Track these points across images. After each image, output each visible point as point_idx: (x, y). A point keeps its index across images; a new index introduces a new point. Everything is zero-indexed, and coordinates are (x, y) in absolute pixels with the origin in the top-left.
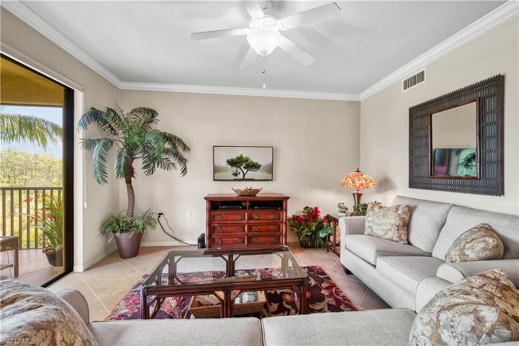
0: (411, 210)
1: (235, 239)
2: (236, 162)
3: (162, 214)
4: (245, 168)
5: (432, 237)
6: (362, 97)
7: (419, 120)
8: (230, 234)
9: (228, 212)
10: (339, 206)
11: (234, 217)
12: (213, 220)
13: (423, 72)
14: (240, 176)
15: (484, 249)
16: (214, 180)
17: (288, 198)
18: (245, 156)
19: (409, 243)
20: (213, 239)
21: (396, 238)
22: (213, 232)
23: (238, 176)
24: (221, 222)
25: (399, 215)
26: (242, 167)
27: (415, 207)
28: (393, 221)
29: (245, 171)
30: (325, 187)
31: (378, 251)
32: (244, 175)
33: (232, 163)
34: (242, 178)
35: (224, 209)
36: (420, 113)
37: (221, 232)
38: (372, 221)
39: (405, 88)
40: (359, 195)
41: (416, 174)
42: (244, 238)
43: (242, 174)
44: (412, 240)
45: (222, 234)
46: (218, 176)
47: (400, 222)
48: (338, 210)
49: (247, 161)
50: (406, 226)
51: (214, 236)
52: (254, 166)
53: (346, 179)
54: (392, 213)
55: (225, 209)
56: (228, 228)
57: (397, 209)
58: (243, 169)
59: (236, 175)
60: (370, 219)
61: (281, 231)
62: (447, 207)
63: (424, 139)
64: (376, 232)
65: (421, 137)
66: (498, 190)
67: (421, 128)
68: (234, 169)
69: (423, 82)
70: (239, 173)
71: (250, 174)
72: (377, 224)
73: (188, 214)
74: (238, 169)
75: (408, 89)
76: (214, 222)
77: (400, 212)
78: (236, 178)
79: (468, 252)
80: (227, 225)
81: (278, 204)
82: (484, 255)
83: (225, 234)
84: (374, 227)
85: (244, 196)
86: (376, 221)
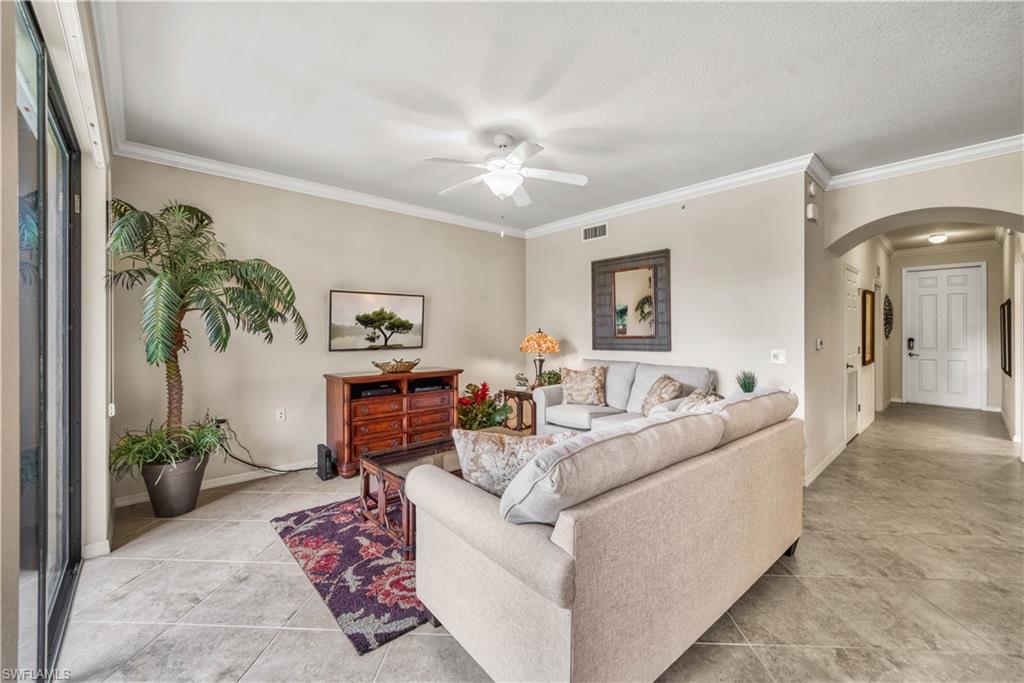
0: (605, 371)
1: (389, 441)
2: (372, 320)
3: (223, 421)
4: (387, 328)
5: (626, 395)
6: (529, 234)
7: (602, 276)
8: (381, 435)
9: (377, 400)
10: (518, 378)
11: (386, 408)
12: (355, 416)
13: (605, 226)
14: (380, 342)
15: (674, 391)
16: (330, 350)
17: (461, 371)
18: (387, 310)
19: (607, 405)
20: (355, 447)
21: (596, 402)
22: (355, 435)
23: (377, 341)
24: (368, 417)
25: (597, 378)
26: (383, 328)
27: (607, 368)
28: (592, 385)
29: (388, 333)
30: (489, 354)
31: (591, 414)
32: (386, 340)
33: (365, 321)
34: (383, 344)
35: (369, 397)
36: (603, 269)
37: (367, 434)
38: (571, 387)
39: (586, 238)
40: (542, 361)
41: (598, 334)
42: (402, 438)
43: (382, 338)
44: (608, 402)
45: (368, 437)
46: (338, 342)
47: (598, 385)
48: (516, 382)
49: (391, 318)
50: (603, 388)
51: (357, 441)
52: (404, 327)
53: (528, 341)
54: (589, 376)
55: (371, 396)
56: (378, 426)
57: (594, 372)
58: (385, 331)
59: (372, 339)
60: (568, 386)
61: (451, 418)
62: (633, 366)
63: (608, 297)
64: (576, 398)
65: (604, 295)
66: (666, 346)
67: (604, 285)
68: (370, 330)
69: (603, 237)
70: (378, 337)
71: (397, 338)
72: (578, 390)
73: (278, 414)
74: (377, 330)
75: (588, 240)
76: (356, 419)
77: (597, 374)
78: (373, 344)
79: (664, 396)
80: (376, 421)
81: (443, 381)
82: (672, 396)
83: (373, 436)
84: (574, 394)
85: (396, 372)
86: (576, 387)
